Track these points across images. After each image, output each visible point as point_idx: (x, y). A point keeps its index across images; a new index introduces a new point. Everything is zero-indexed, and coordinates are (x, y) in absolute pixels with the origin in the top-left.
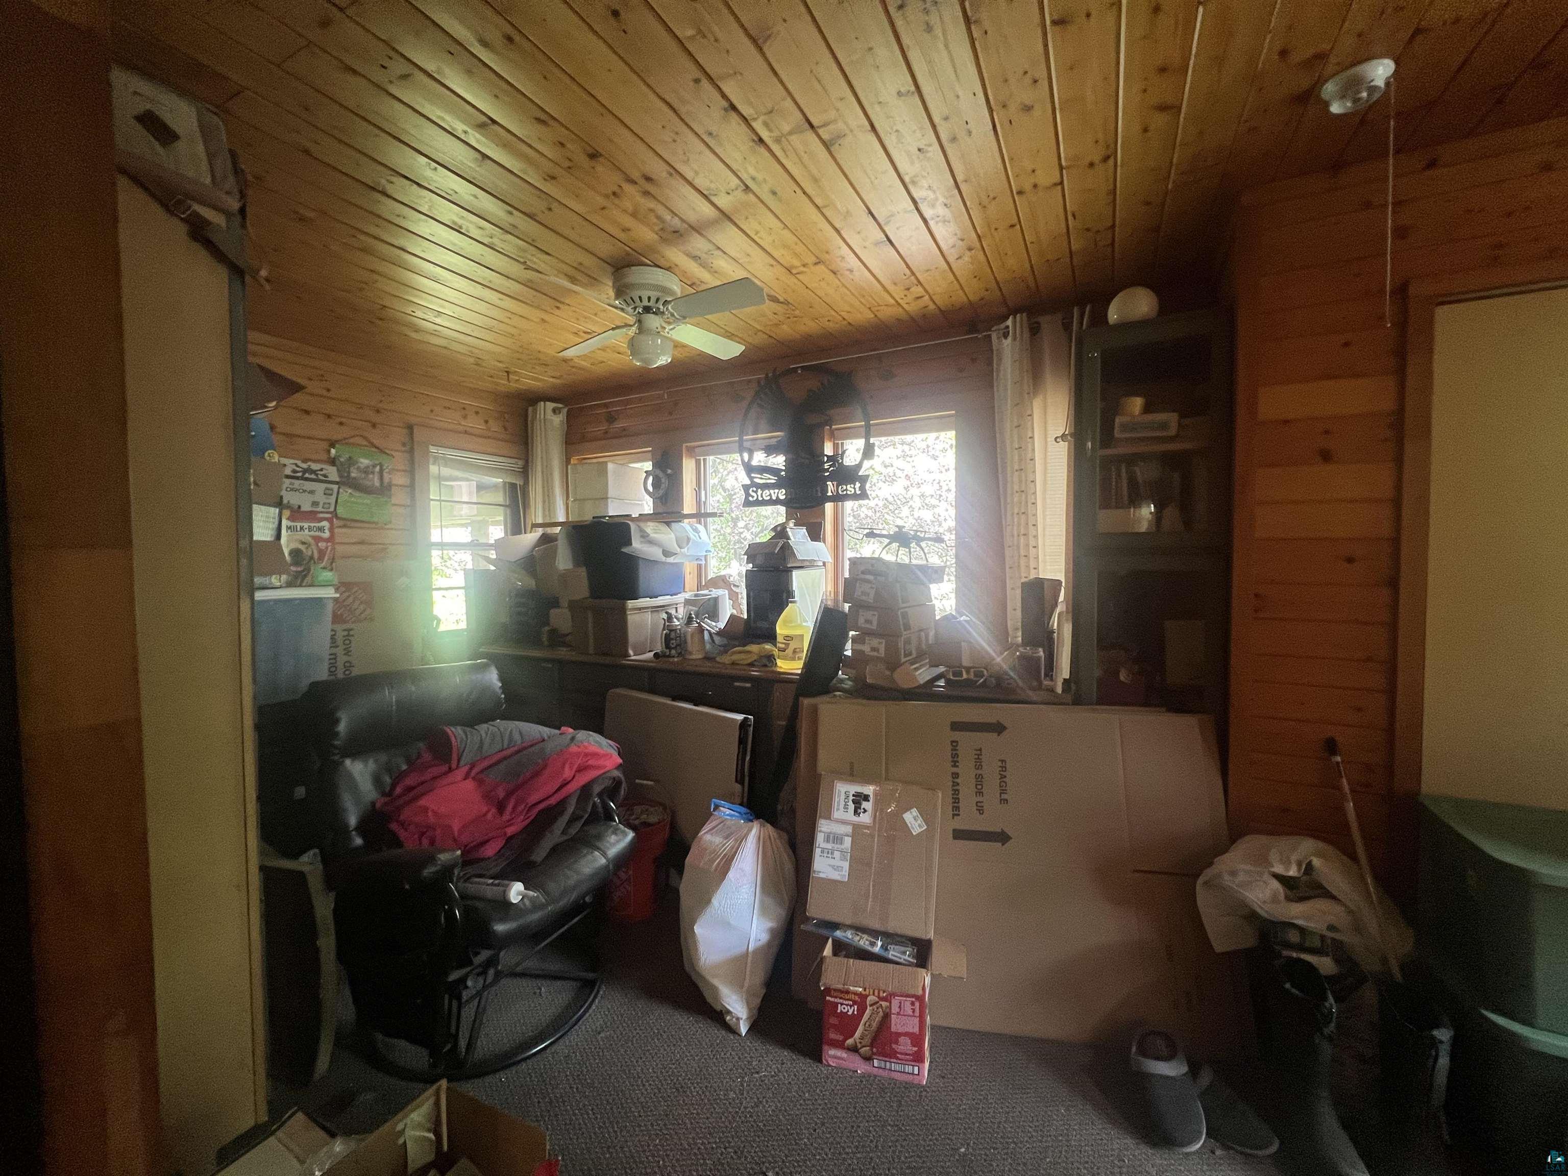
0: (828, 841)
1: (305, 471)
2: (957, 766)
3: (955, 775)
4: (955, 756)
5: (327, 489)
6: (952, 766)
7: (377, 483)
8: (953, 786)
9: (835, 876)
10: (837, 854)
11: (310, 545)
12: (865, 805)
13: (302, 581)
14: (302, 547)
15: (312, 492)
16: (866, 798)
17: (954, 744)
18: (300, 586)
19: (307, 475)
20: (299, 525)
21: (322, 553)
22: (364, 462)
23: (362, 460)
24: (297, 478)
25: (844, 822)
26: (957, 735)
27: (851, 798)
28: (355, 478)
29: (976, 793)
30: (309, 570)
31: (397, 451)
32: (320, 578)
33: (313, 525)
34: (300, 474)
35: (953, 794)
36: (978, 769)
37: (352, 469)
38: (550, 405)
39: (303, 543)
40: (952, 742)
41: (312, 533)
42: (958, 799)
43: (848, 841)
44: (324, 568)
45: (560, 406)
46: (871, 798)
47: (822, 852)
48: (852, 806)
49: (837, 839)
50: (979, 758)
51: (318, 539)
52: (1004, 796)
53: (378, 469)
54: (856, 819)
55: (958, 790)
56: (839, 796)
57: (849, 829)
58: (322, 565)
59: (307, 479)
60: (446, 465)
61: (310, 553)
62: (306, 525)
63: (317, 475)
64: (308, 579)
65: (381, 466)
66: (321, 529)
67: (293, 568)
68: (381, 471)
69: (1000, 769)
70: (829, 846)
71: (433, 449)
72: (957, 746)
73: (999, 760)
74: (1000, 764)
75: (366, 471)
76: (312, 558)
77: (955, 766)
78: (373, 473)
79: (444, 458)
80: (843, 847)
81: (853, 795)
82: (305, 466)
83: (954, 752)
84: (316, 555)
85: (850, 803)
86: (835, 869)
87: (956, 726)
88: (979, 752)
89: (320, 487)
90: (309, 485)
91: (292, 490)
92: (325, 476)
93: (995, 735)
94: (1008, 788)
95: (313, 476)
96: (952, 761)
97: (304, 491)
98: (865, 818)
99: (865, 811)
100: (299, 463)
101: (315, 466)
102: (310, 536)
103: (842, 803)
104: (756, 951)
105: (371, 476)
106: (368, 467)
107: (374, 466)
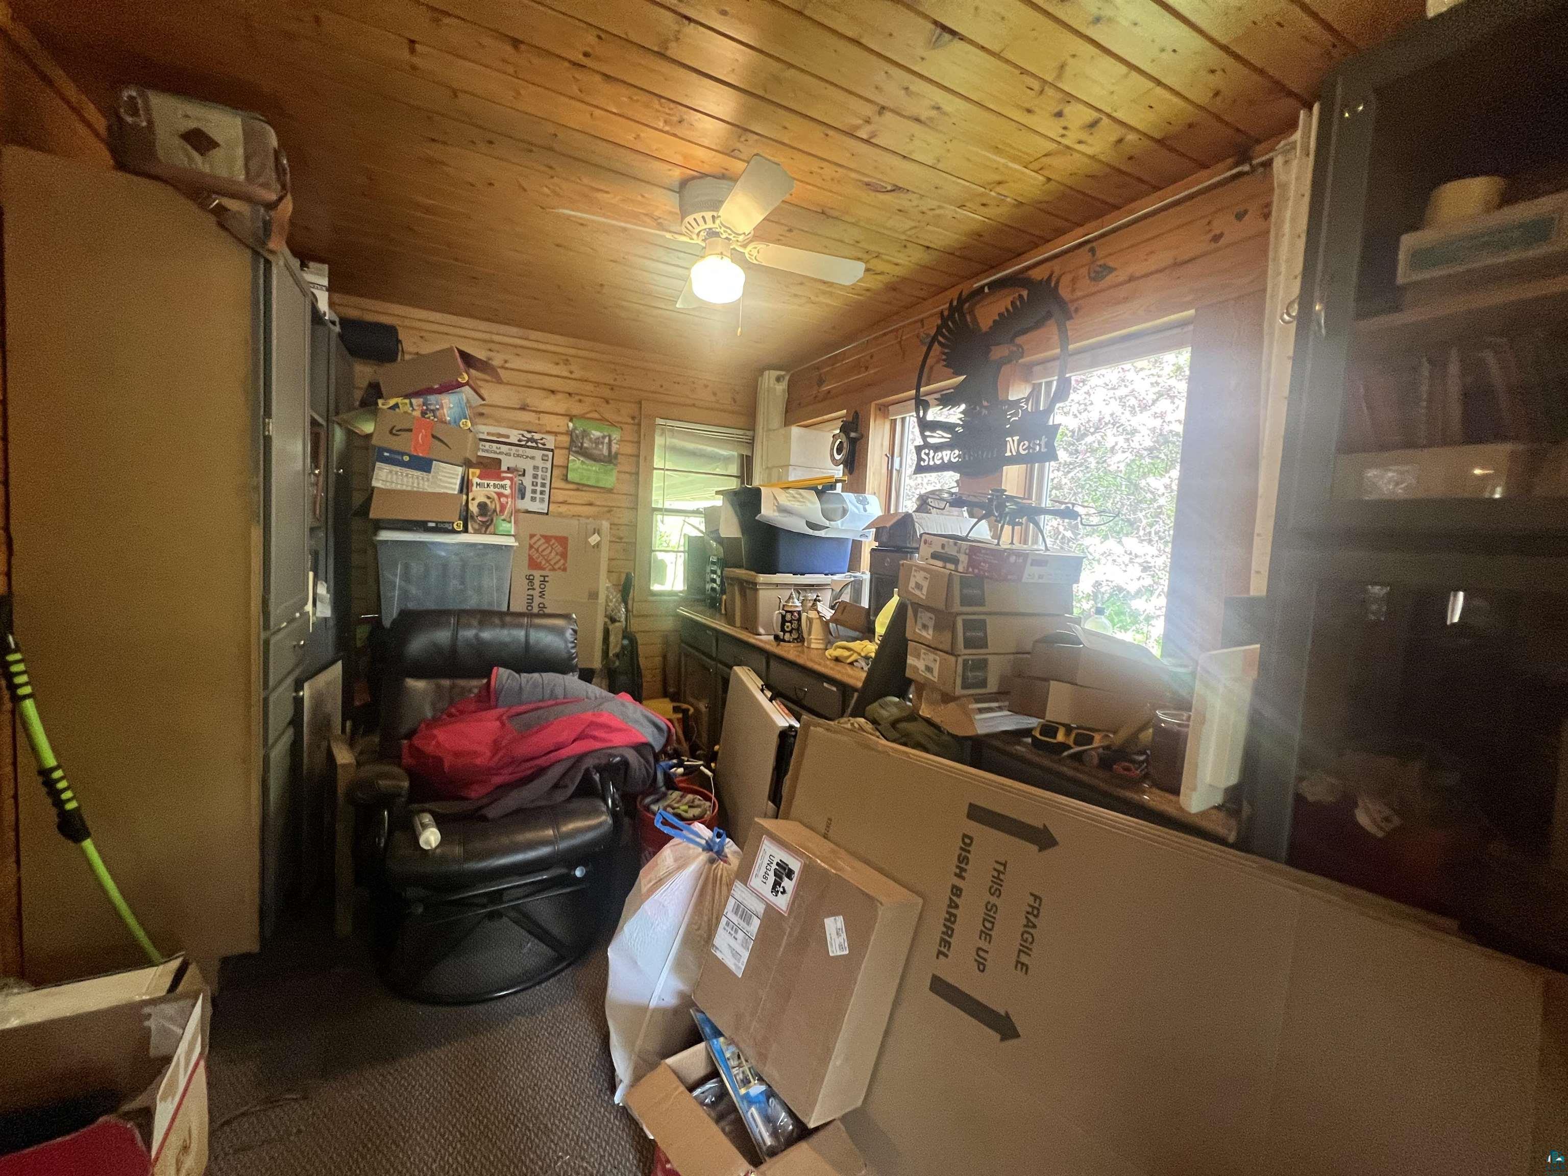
0: (736, 913)
1: (529, 440)
2: (963, 878)
3: (957, 891)
4: (963, 860)
5: (543, 455)
6: (956, 875)
7: (605, 452)
8: (950, 906)
9: (730, 962)
10: (740, 935)
11: (494, 500)
12: (787, 883)
13: (487, 529)
14: (488, 502)
15: (533, 458)
16: (790, 874)
17: (967, 840)
18: (485, 533)
19: (529, 444)
20: (486, 482)
21: (503, 508)
22: (596, 434)
23: (593, 432)
24: (521, 446)
25: (760, 897)
26: (974, 828)
27: (774, 866)
28: (587, 448)
29: (982, 931)
30: (492, 520)
31: (626, 423)
32: (501, 528)
33: (497, 483)
34: (523, 443)
35: (946, 920)
36: (992, 895)
37: (585, 440)
38: (775, 373)
39: (489, 498)
40: (965, 836)
41: (496, 490)
42: (953, 930)
43: (756, 922)
44: (504, 520)
45: (783, 373)
46: (795, 877)
47: (727, 924)
48: (772, 878)
49: (745, 914)
50: (998, 878)
51: (500, 495)
52: (1024, 959)
53: (607, 440)
54: (770, 897)
55: (955, 916)
56: (763, 857)
57: (760, 908)
58: (503, 517)
59: (528, 447)
60: (673, 437)
61: (493, 507)
62: (492, 483)
63: (537, 443)
64: (491, 528)
65: (610, 437)
66: (503, 487)
67: (480, 518)
68: (610, 441)
69: (1030, 910)
70: (735, 919)
71: (659, 421)
72: (970, 845)
73: (1032, 894)
74: (1031, 900)
75: (598, 442)
76: (495, 511)
77: (959, 876)
78: (603, 443)
79: (672, 431)
80: (748, 928)
81: (778, 864)
82: (529, 436)
83: (964, 853)
84: (498, 509)
85: (772, 873)
86: (733, 955)
87: (976, 813)
88: (1001, 868)
89: (538, 454)
90: (530, 452)
91: (518, 456)
92: (544, 445)
93: (1035, 848)
94: (1034, 947)
95: (534, 445)
96: (958, 867)
97: (527, 457)
98: (782, 902)
99: (784, 892)
100: (525, 433)
101: (537, 436)
102: (496, 493)
103: (763, 870)
104: (656, 1010)
105: (601, 446)
106: (598, 438)
107: (604, 437)
